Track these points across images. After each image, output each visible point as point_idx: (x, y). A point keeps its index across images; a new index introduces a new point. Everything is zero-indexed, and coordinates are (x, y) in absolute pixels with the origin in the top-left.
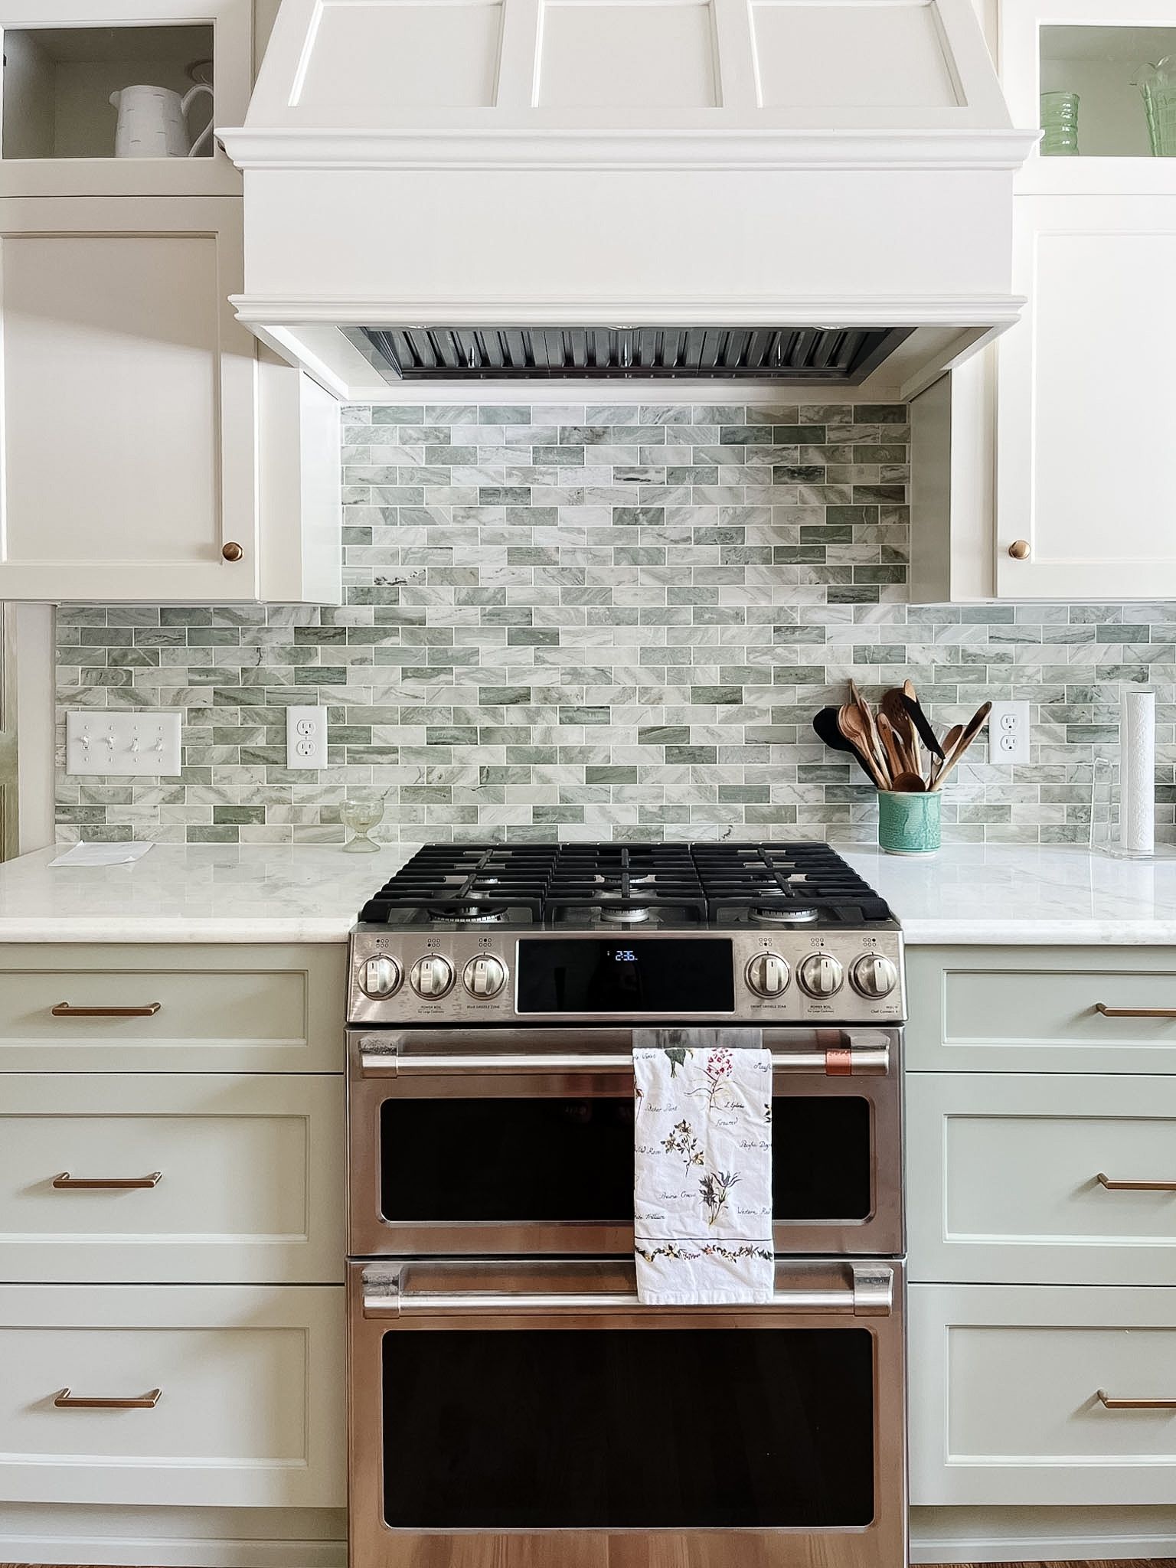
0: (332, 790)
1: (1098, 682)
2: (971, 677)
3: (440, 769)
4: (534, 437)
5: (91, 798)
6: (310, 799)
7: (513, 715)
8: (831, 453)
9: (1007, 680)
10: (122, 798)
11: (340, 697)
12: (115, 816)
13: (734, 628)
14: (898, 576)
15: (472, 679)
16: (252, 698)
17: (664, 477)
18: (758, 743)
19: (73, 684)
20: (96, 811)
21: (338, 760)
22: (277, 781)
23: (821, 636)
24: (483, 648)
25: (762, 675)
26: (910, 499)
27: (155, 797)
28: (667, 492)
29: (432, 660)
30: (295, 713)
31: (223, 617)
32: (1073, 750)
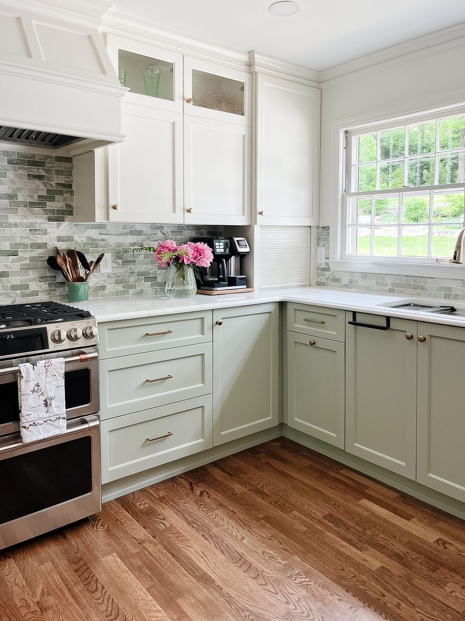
1: (130, 247)
2: (94, 246)
8: (47, 171)
9: (104, 247)
13: (14, 229)
14: (71, 213)
23: (46, 232)
25: (25, 246)
26: (74, 188)
32: (124, 268)
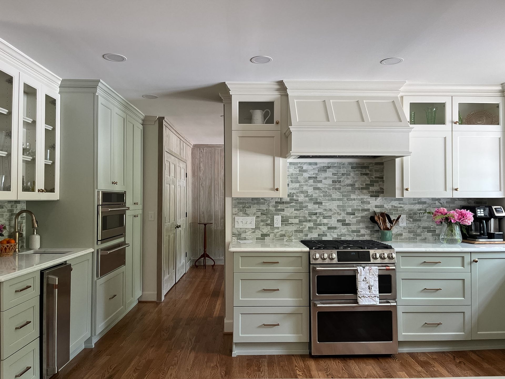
0: (282, 231)
1: (418, 212)
2: (396, 211)
3: (301, 227)
4: (318, 168)
5: (239, 232)
6: (278, 232)
7: (314, 217)
8: (370, 171)
9: (402, 211)
10: (244, 232)
11: (283, 214)
12: (243, 235)
13: (354, 202)
14: (383, 192)
15: (307, 211)
16: (268, 214)
17: (341, 175)
18: (358, 222)
19: (236, 212)
20: (240, 235)
21: (283, 225)
22: (272, 229)
23: (369, 203)
24: (309, 205)
25: (359, 210)
26: (384, 179)
27: (250, 232)
28: (341, 177)
29: (300, 207)
30: (275, 217)
31: (263, 200)
32: (413, 224)
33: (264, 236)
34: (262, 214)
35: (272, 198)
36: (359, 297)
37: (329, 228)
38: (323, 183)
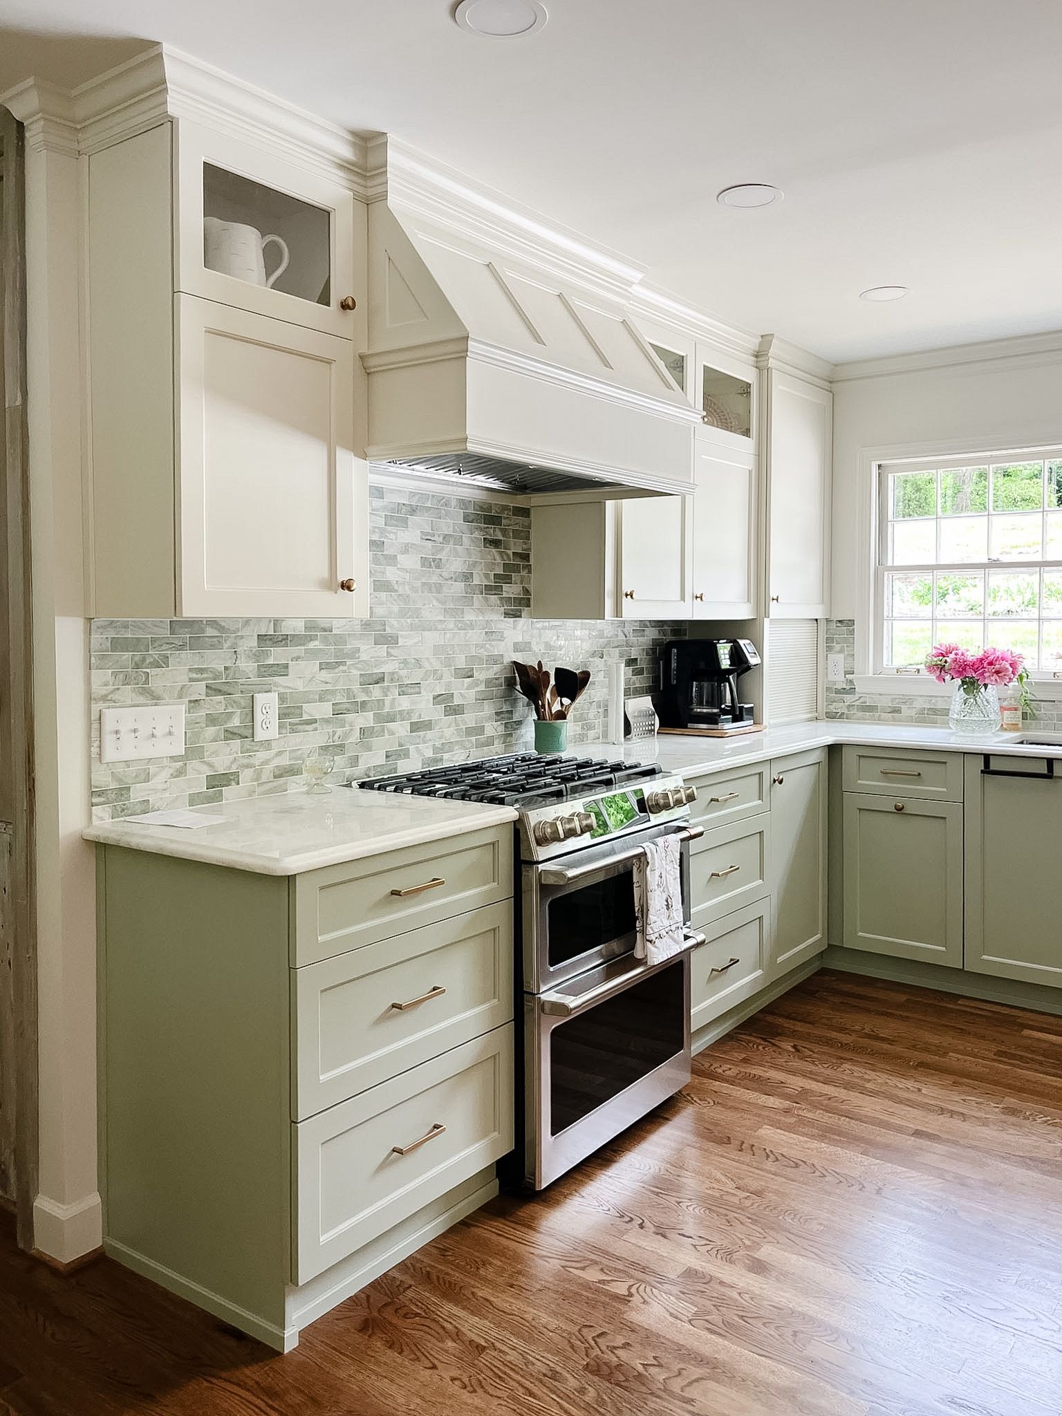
0: (279, 753)
1: (590, 659)
3: (339, 731)
4: (385, 508)
5: (120, 780)
6: (266, 762)
7: (376, 691)
8: (504, 532)
10: (142, 777)
11: (286, 685)
12: (138, 793)
13: (470, 633)
14: (528, 604)
15: (356, 668)
16: (230, 690)
17: (441, 539)
18: (480, 700)
19: (106, 685)
20: (123, 791)
21: (284, 731)
22: (248, 751)
23: (502, 637)
24: (362, 648)
25: (481, 661)
26: (531, 562)
27: (165, 774)
28: (443, 549)
29: (336, 656)
30: (260, 698)
31: (212, 627)
33: (219, 781)
34: (209, 692)
35: (247, 622)
36: (651, 942)
37: (415, 727)
38: (399, 566)
